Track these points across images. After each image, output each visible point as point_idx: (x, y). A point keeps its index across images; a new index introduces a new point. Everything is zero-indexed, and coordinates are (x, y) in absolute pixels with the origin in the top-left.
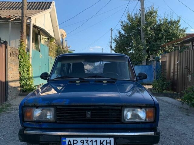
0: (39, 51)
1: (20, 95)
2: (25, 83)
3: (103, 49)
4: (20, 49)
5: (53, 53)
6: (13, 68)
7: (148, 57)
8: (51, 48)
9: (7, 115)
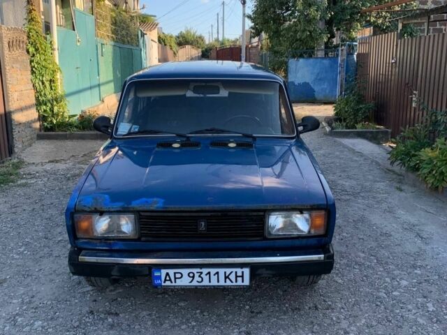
0: (74, 30)
1: (40, 137)
2: (48, 110)
3: (223, 3)
4: (30, 29)
5: (105, 29)
6: (19, 77)
7: (329, 39)
8: (101, 15)
9: (20, 191)
